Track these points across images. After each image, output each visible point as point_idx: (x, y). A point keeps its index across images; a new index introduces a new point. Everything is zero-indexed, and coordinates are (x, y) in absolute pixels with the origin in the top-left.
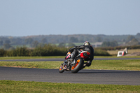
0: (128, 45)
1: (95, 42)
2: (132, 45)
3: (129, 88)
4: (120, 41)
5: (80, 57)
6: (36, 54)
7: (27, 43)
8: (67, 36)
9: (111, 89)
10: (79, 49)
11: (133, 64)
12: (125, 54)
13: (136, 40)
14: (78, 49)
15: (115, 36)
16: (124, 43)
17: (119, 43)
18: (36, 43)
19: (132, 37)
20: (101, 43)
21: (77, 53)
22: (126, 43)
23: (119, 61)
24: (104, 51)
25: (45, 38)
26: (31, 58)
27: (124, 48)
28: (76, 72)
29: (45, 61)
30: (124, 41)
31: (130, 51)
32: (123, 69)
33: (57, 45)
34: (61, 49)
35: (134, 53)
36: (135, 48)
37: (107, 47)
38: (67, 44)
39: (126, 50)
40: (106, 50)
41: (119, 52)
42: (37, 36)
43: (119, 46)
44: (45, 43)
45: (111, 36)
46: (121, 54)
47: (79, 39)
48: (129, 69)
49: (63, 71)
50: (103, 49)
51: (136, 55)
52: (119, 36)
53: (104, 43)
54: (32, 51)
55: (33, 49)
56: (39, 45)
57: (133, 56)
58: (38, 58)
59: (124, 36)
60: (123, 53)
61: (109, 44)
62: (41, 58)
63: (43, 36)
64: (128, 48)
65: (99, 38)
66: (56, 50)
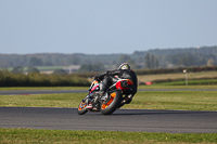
1: (69, 65)
3: (122, 136)
4: (108, 64)
5: (115, 88)
8: (25, 56)
9: (94, 137)
10: (113, 75)
13: (132, 62)
14: (110, 75)
15: (100, 56)
16: (114, 66)
17: (106, 67)
19: (125, 58)
20: (77, 67)
21: (110, 82)
24: (83, 79)
30: (114, 63)
33: (11, 69)
34: (17, 77)
37: (87, 72)
38: (25, 69)
40: (86, 77)
45: (94, 56)
47: (44, 61)
50: (81, 76)
52: (106, 55)
53: (83, 67)
59: (113, 55)
61: (90, 68)
65: (75, 59)
66: (8, 78)
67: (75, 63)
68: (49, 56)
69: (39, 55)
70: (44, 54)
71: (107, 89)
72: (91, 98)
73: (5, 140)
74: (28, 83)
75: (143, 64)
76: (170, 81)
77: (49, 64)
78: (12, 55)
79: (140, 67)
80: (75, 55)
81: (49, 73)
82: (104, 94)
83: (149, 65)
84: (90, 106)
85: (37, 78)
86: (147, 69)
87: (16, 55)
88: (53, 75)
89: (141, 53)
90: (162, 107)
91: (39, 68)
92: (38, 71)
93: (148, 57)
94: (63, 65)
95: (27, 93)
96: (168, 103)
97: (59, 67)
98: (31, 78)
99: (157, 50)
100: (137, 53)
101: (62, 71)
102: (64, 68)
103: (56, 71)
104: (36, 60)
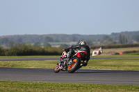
0: (102, 45)
1: (70, 42)
2: (106, 45)
4: (95, 41)
6: (12, 54)
7: (3, 43)
8: (42, 36)
10: (76, 49)
11: (108, 63)
12: (100, 53)
13: (111, 40)
15: (90, 36)
16: (99, 43)
17: (94, 43)
18: (12, 43)
19: (106, 37)
20: (75, 43)
21: (73, 53)
22: (101, 42)
23: (94, 60)
25: (20, 38)
26: (7, 57)
27: (98, 48)
28: (73, 72)
29: (21, 60)
30: (99, 40)
31: (104, 50)
32: (98, 68)
33: (33, 44)
34: (36, 49)
35: (109, 53)
36: (110, 47)
38: (42, 44)
39: (100, 49)
41: (94, 52)
42: (12, 36)
43: (94, 46)
44: (21, 43)
45: (86, 36)
46: (95, 53)
47: (54, 39)
48: (104, 68)
49: (59, 71)
51: (110, 54)
52: (94, 36)
54: (7, 50)
55: (9, 48)
56: (14, 45)
57: (108, 55)
58: (13, 57)
59: (98, 35)
60: (97, 52)
62: (17, 57)
63: (18, 36)
64: (103, 48)
66: (31, 50)
67: (74, 40)
68: (57, 36)
69: (51, 35)
70: (54, 35)
71: (71, 57)
72: (62, 62)
73: (30, 90)
74: (44, 53)
75: (117, 41)
76: (135, 52)
77: (57, 41)
78: (34, 35)
79: (115, 43)
80: (74, 35)
81: (57, 46)
82: (69, 60)
83: (121, 42)
84: (61, 68)
85: (49, 50)
86: (120, 44)
87: (36, 35)
88: (60, 48)
89: (116, 34)
90: (130, 69)
91: (51, 43)
92: (50, 46)
93: (120, 37)
94: (67, 41)
95: (43, 60)
96: (134, 66)
97: (64, 43)
98: (46, 50)
99: (126, 32)
100: (113, 34)
101: (66, 45)
102: (67, 44)
103: (62, 45)
104: (49, 38)
